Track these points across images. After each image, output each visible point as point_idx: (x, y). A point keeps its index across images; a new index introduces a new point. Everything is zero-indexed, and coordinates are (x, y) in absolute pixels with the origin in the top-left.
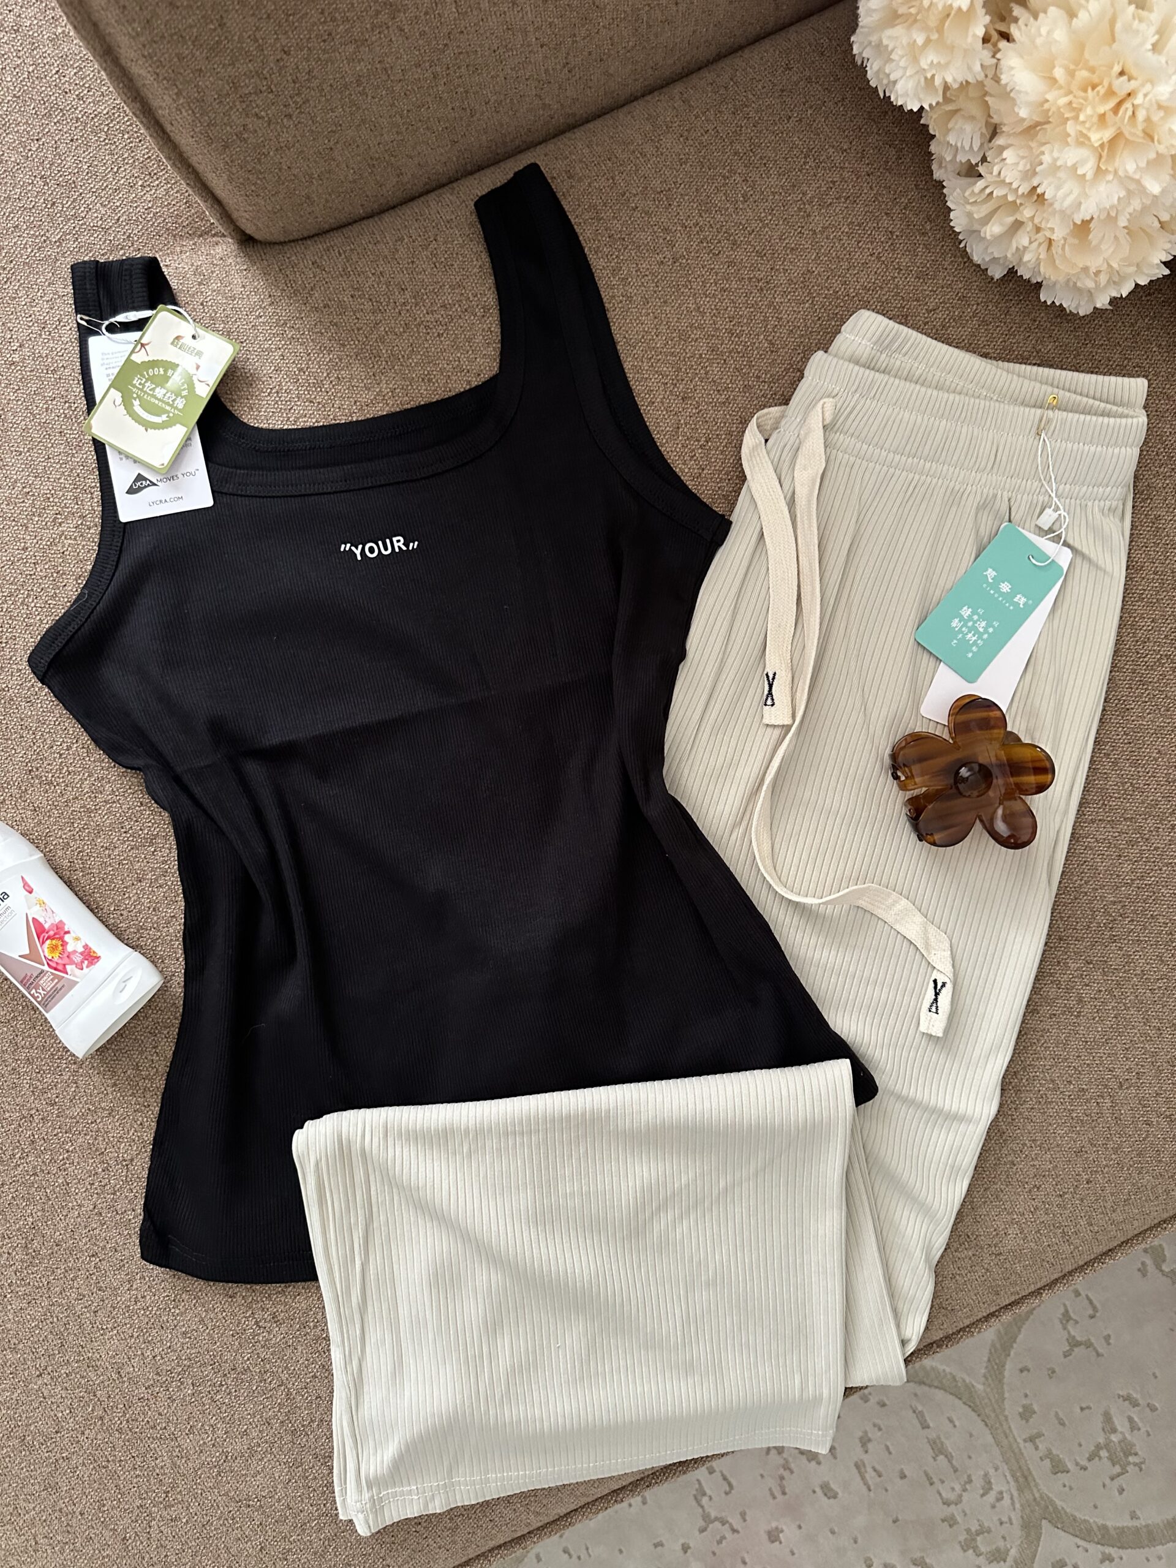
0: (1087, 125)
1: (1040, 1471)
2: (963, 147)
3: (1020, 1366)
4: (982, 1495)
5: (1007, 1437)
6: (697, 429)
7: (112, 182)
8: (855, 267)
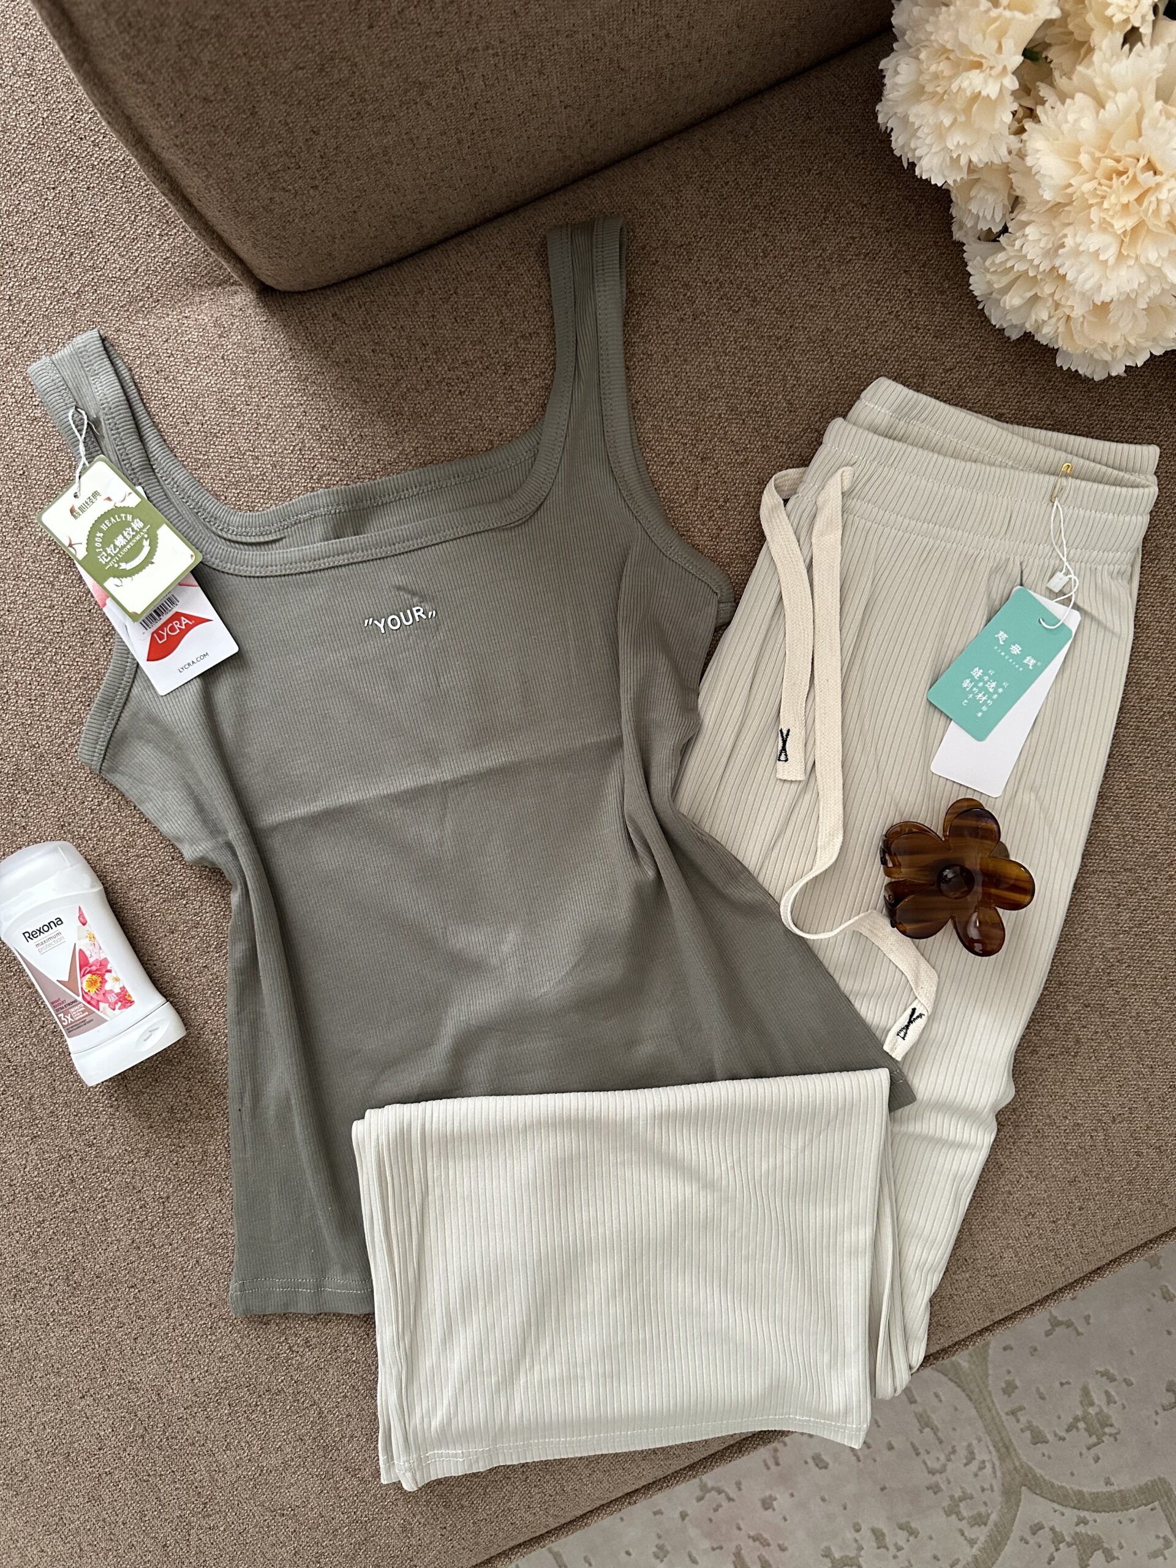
0: (1111, 213)
1: (1021, 1442)
2: (984, 217)
3: (1004, 1345)
4: (966, 1465)
5: (990, 1411)
6: (716, 490)
8: (874, 325)
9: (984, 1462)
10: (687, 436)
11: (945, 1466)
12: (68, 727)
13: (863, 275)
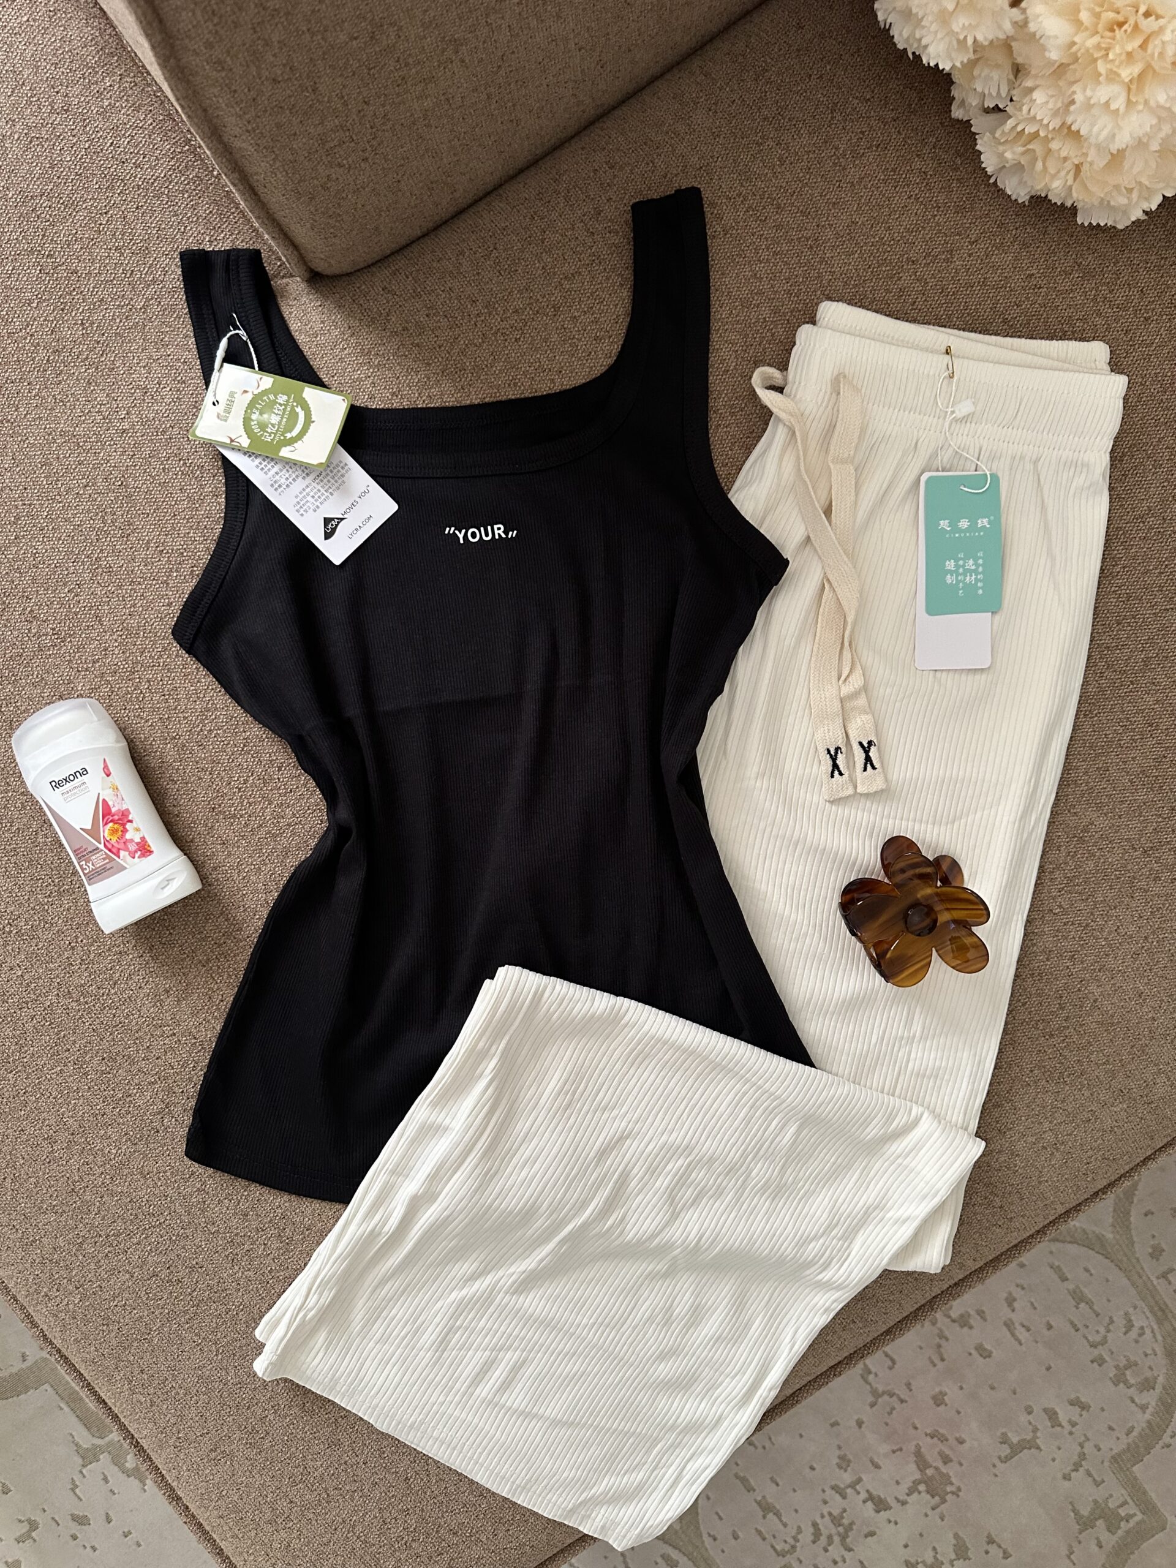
0: (1117, 63)
2: (990, 93)
3: (1144, 1211)
4: (1125, 1334)
5: (1141, 1277)
8: (896, 211)
9: (1142, 1328)
11: (1105, 1337)
12: (204, 715)
13: (877, 166)
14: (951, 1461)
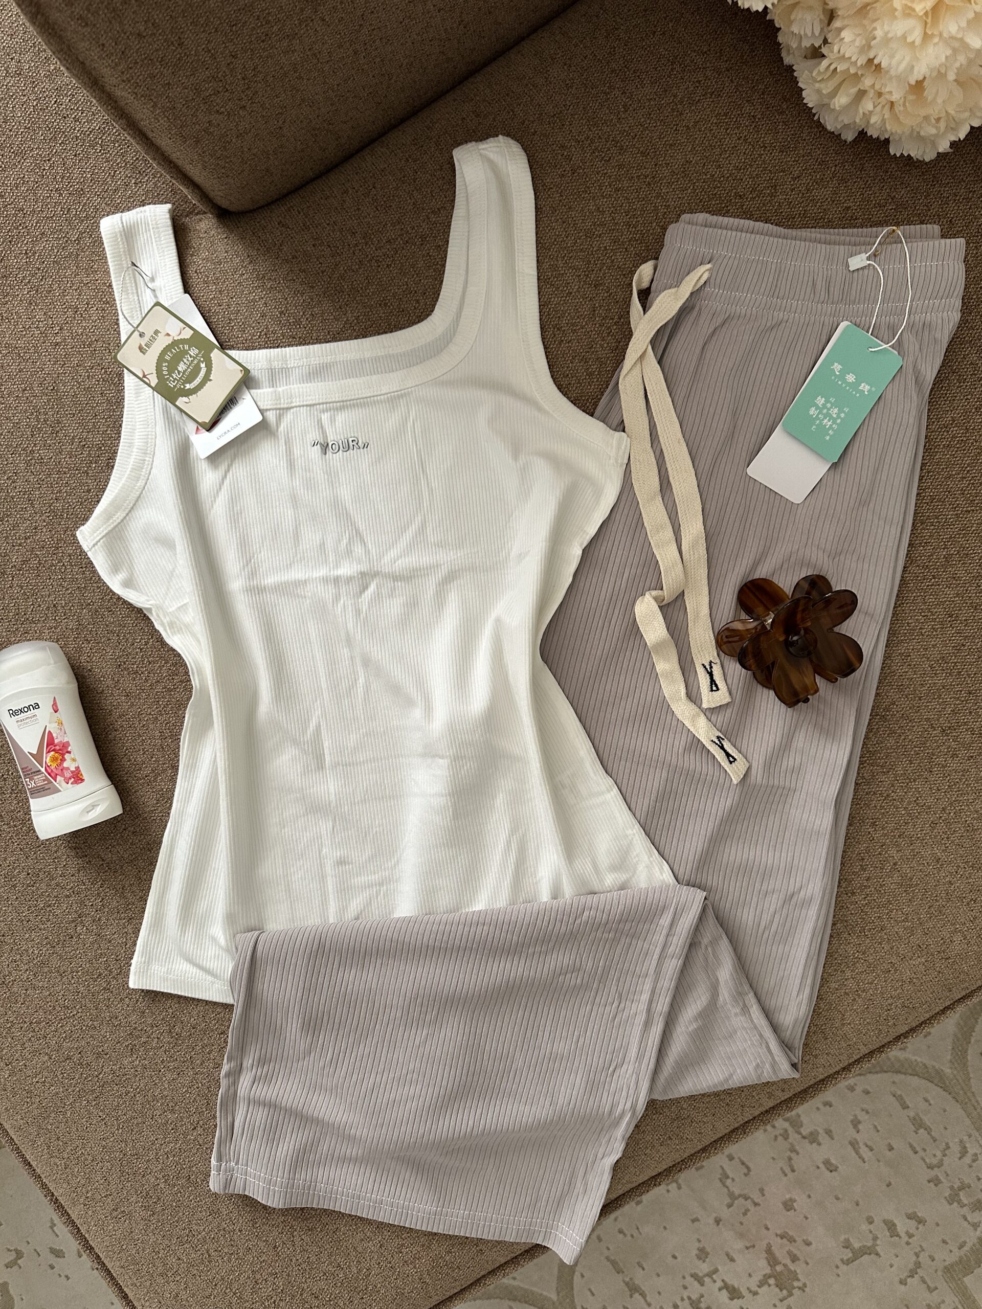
2: (806, 35)
3: (980, 1051)
7: (111, 184)
8: (726, 151)
10: (580, 269)
11: (942, 1160)
13: (711, 110)
14: (799, 1259)
